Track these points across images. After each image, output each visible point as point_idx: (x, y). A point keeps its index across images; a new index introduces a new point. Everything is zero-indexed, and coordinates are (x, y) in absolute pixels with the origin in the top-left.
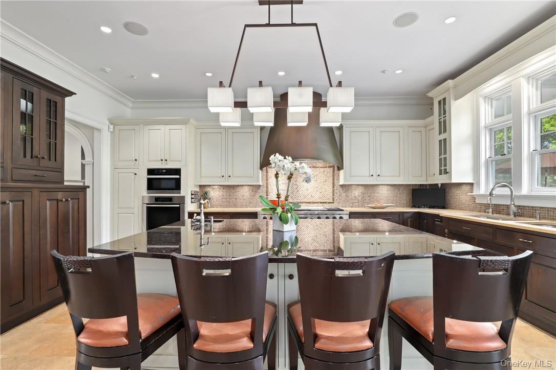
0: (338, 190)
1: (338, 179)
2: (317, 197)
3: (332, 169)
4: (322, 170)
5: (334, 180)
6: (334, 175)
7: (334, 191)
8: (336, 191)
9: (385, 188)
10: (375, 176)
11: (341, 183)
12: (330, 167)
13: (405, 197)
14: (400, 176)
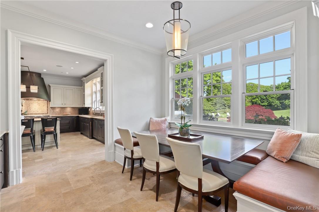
0: (49, 109)
1: (50, 105)
2: (40, 112)
3: (47, 101)
4: (43, 101)
5: (48, 105)
6: (47, 104)
7: (47, 109)
8: (48, 109)
9: (70, 108)
10: (63, 104)
11: (51, 106)
12: (46, 100)
13: (77, 111)
14: (73, 104)
